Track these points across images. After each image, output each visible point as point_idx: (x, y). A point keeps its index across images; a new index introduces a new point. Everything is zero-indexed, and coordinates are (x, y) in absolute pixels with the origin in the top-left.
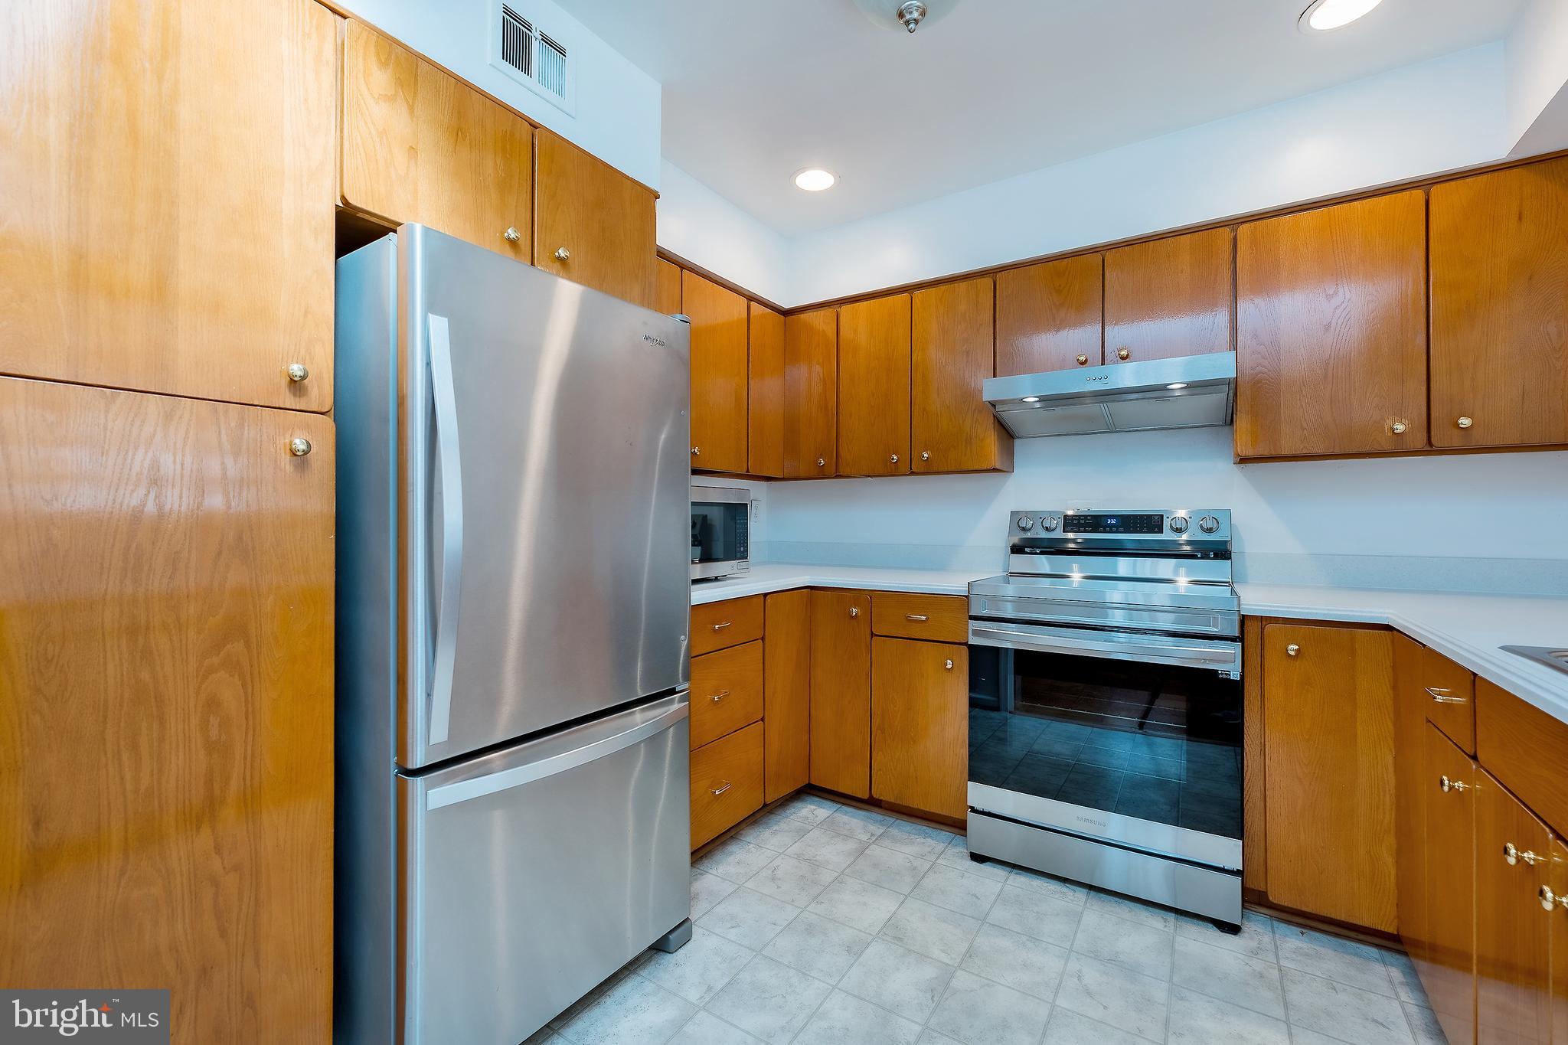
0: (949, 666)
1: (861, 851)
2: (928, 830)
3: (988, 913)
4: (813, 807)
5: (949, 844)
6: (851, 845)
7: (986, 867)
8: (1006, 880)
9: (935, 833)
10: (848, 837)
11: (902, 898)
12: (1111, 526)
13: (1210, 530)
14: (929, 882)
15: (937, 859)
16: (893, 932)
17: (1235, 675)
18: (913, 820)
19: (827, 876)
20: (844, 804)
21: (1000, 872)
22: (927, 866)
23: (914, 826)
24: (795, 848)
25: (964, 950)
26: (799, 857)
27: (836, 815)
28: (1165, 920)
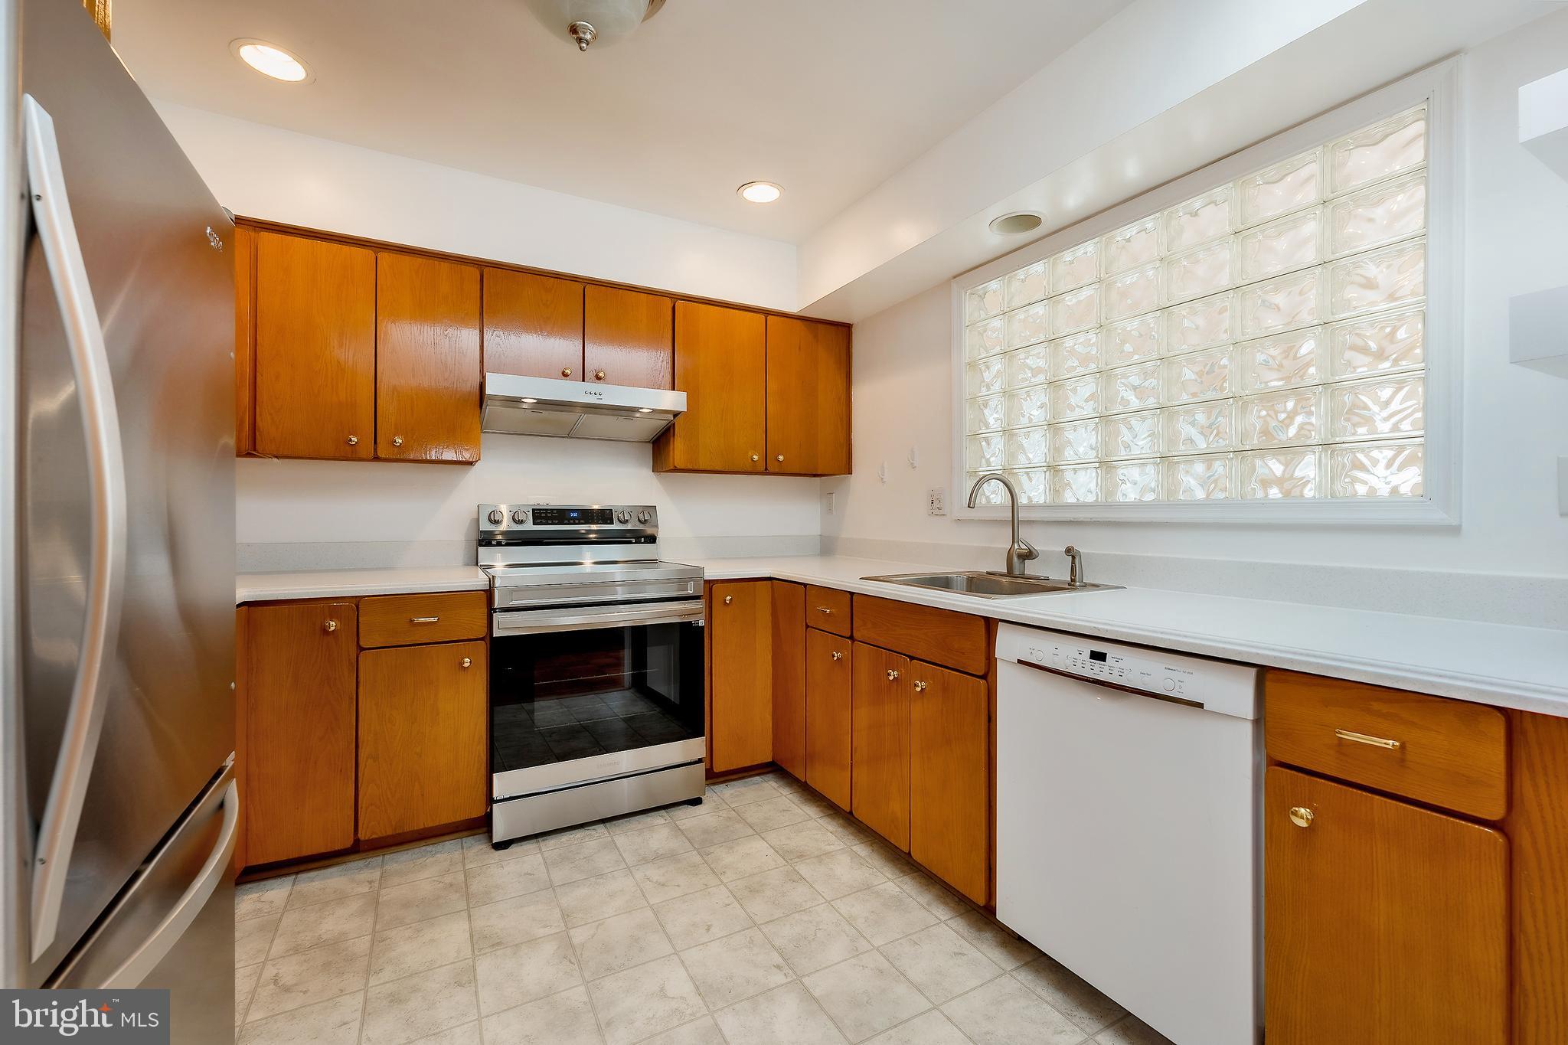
0: (466, 665)
1: (374, 903)
2: (429, 848)
3: (550, 880)
4: (254, 896)
5: (462, 848)
6: (354, 906)
7: (514, 849)
8: (540, 849)
9: (439, 847)
10: (341, 899)
11: (464, 914)
12: (574, 519)
13: (645, 522)
14: (475, 886)
15: (464, 865)
16: (482, 942)
17: (702, 623)
18: (406, 847)
19: (362, 945)
20: (297, 873)
21: (529, 846)
22: (461, 877)
23: (410, 852)
24: (279, 946)
25: (559, 915)
26: (296, 950)
27: (298, 888)
28: (662, 816)
